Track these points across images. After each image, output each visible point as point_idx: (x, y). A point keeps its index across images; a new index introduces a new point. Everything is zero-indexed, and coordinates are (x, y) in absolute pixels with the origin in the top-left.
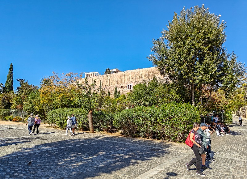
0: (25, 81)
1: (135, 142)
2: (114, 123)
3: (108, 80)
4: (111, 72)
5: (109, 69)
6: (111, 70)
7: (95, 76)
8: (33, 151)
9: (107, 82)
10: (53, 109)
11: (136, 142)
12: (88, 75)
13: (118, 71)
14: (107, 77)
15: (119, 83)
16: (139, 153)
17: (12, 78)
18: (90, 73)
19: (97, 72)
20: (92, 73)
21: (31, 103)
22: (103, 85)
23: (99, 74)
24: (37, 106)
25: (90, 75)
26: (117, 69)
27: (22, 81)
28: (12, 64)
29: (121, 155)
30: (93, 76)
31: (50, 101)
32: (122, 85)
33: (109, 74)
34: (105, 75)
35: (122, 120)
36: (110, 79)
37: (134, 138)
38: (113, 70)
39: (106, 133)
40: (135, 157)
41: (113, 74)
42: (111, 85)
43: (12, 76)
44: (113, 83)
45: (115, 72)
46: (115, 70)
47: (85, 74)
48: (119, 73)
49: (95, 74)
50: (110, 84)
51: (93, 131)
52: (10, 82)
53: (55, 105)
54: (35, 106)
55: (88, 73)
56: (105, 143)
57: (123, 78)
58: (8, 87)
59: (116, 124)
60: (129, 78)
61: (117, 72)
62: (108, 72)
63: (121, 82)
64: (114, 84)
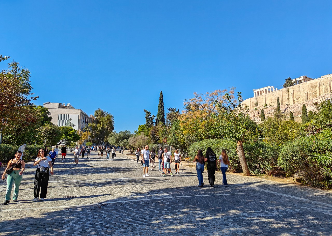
0: (177, 110)
1: (316, 197)
2: (280, 160)
3: (291, 96)
4: (294, 83)
5: (290, 79)
6: (294, 80)
7: (269, 92)
8: (142, 198)
9: (289, 98)
10: (196, 141)
11: (320, 198)
12: (258, 92)
13: (306, 79)
14: (288, 91)
15: (310, 97)
16: (313, 220)
17: (163, 109)
18: (261, 90)
19: (272, 87)
20: (264, 89)
21: (174, 135)
22: (282, 104)
23: (275, 89)
24: (181, 138)
25: (261, 92)
26: (305, 77)
27: (173, 110)
28: (162, 92)
29: (270, 220)
30: (266, 93)
31: (193, 131)
32: (315, 101)
33: (291, 86)
34: (284, 90)
35: (293, 156)
36: (293, 94)
37: (319, 189)
38: (298, 79)
39: (271, 177)
40: (297, 228)
41: (298, 85)
42: (296, 103)
43: (163, 106)
44: (300, 99)
45: (301, 82)
46: (302, 78)
47: (254, 92)
48: (308, 83)
49: (269, 89)
50: (294, 101)
51: (249, 174)
52: (161, 113)
53: (199, 137)
54: (178, 138)
55: (258, 90)
56: (258, 194)
57: (317, 88)
58: (160, 118)
59: (282, 164)
60: (329, 87)
61: (305, 81)
62: (289, 83)
63: (315, 96)
64: (302, 100)
